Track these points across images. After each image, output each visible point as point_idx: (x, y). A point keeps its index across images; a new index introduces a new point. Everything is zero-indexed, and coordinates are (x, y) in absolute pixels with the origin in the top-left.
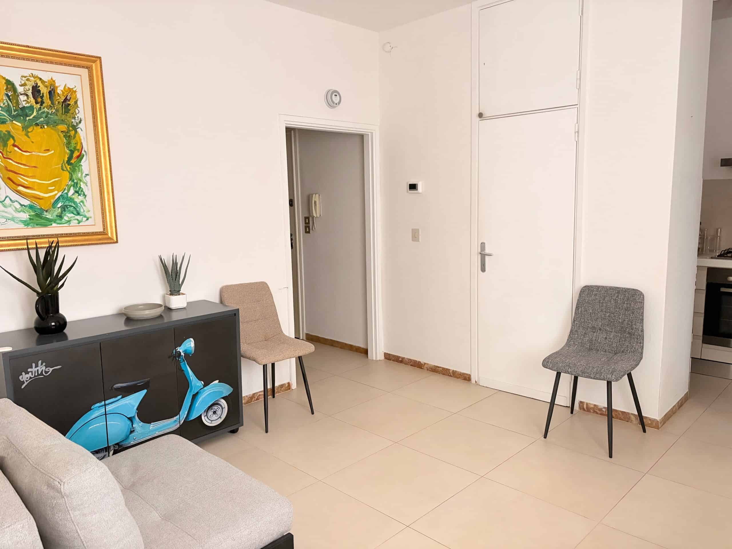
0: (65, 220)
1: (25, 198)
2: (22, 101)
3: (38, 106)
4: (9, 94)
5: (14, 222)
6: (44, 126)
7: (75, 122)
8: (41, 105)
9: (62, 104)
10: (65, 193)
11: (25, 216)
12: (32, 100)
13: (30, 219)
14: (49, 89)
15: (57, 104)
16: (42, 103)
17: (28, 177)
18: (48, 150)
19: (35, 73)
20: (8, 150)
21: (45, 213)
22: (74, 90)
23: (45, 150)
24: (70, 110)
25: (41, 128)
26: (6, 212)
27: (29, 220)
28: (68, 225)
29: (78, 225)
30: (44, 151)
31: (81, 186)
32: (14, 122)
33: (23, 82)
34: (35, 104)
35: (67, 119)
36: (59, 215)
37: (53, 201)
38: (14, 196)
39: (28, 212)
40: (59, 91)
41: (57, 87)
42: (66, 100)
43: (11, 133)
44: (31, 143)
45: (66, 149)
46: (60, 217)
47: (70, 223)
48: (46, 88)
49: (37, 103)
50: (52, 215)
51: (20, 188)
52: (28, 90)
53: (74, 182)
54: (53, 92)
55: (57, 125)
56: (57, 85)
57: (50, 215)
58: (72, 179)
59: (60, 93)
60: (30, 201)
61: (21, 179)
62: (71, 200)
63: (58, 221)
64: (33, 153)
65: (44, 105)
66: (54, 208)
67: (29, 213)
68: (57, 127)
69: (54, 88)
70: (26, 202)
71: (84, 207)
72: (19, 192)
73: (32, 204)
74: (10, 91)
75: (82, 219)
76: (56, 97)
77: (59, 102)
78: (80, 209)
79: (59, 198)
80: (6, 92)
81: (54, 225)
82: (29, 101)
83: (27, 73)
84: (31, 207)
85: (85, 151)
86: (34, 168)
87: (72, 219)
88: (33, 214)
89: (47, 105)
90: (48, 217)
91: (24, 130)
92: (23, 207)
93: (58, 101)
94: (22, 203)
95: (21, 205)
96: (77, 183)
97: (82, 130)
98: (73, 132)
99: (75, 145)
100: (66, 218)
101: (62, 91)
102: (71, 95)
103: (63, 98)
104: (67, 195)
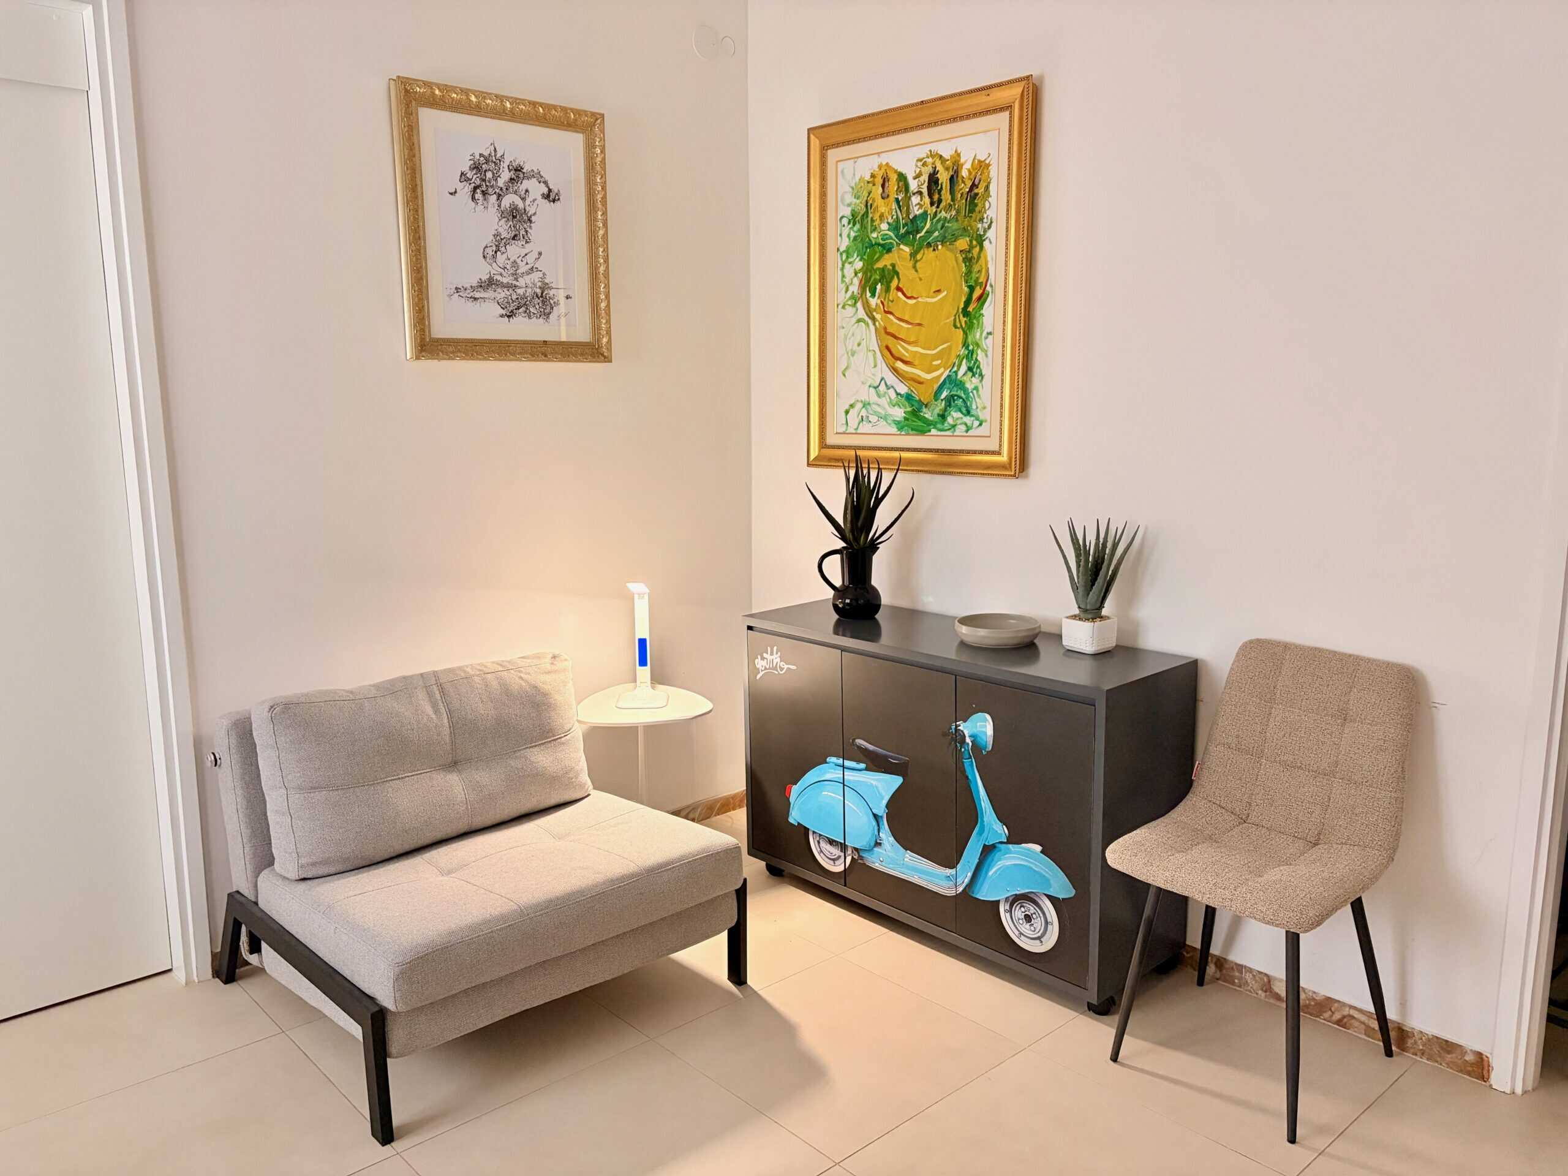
0: (948, 424)
1: (902, 382)
2: (914, 204)
3: (934, 209)
4: (900, 198)
5: (887, 422)
6: (937, 247)
7: (982, 227)
8: (938, 207)
9: (966, 196)
10: (954, 372)
11: (899, 413)
12: (927, 200)
13: (906, 419)
14: (951, 173)
15: (959, 199)
16: (940, 201)
17: (909, 343)
18: (939, 291)
19: (934, 147)
20: (891, 298)
21: (924, 410)
22: (987, 162)
23: (934, 292)
24: (976, 205)
25: (934, 250)
26: (879, 405)
27: (903, 420)
28: (951, 434)
29: (965, 434)
30: (934, 295)
31: (978, 358)
32: (902, 246)
33: (918, 171)
34: (929, 206)
35: (970, 225)
36: (941, 413)
37: (936, 386)
38: (891, 379)
39: (903, 405)
40: (964, 173)
41: (962, 165)
42: (974, 186)
43: (897, 268)
44: (918, 279)
45: (964, 286)
46: (943, 416)
47: (955, 430)
48: (947, 172)
49: (932, 204)
50: (932, 414)
51: (899, 365)
52: (923, 182)
53: (968, 350)
54: (955, 177)
55: (955, 241)
56: (962, 160)
57: (930, 414)
58: (966, 345)
59: (965, 177)
60: (908, 387)
61: (900, 349)
62: (961, 385)
63: (939, 426)
64: (920, 300)
65: (942, 205)
66: (936, 400)
67: (906, 408)
68: (955, 243)
69: (958, 169)
70: (903, 389)
71: (977, 400)
72: (895, 370)
73: (910, 392)
74: (900, 192)
75: (973, 424)
76: (959, 185)
77: (962, 195)
78: (971, 405)
79: (945, 380)
80: (897, 194)
81: (934, 432)
82: (922, 203)
83: (922, 152)
84: (909, 397)
85: (991, 286)
86: (917, 327)
87: (959, 422)
88: (909, 409)
89: (946, 204)
90: (926, 416)
91: (912, 259)
92: (899, 397)
93: (961, 192)
94: (898, 391)
95: (898, 394)
96: (972, 352)
97: (991, 242)
98: (977, 249)
99: (977, 276)
100: (950, 420)
101: (969, 171)
102: (981, 174)
103: (969, 184)
104: (956, 375)
